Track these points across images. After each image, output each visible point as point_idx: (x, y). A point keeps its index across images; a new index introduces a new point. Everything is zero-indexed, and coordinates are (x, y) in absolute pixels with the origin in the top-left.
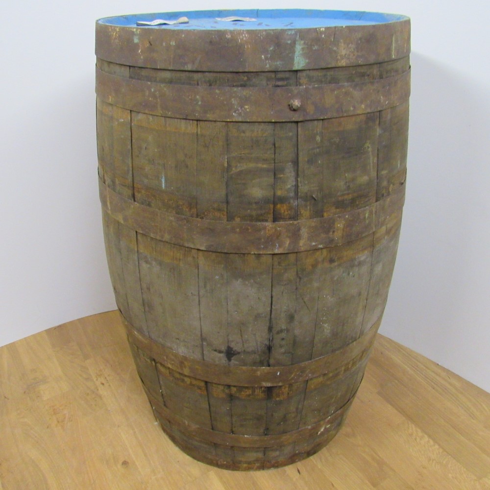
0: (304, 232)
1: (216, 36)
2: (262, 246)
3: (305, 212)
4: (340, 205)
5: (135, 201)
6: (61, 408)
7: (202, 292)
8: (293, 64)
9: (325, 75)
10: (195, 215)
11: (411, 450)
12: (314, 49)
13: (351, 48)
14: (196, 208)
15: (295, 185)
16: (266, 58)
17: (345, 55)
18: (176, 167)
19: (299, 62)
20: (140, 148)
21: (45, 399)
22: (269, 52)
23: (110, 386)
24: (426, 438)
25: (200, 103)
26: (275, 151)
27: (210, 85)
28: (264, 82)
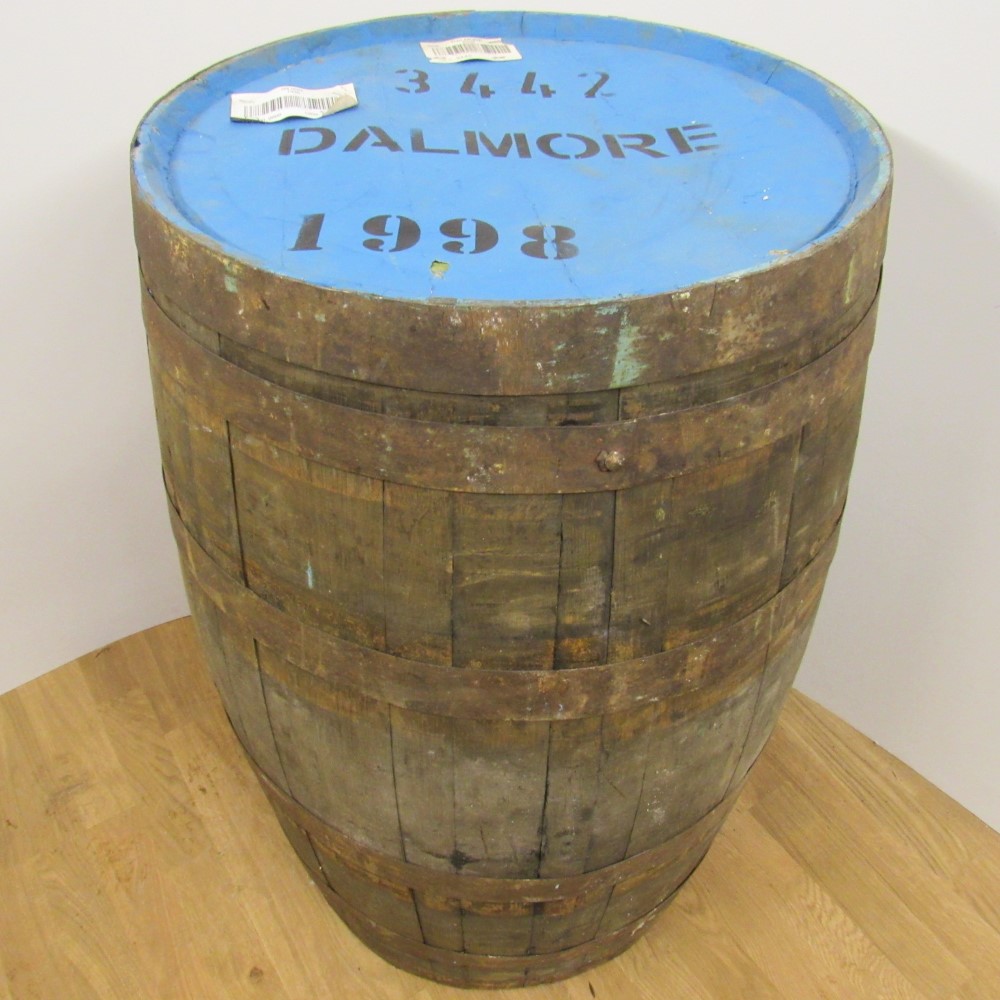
0: (621, 683)
1: (426, 319)
2: (529, 709)
3: (624, 650)
4: (702, 623)
5: (247, 585)
6: (122, 848)
7: (400, 769)
8: (610, 377)
9: (684, 389)
10: (382, 647)
11: (810, 943)
12: (662, 339)
13: (749, 322)
14: (385, 636)
15: (604, 605)
16: (547, 368)
17: (736, 339)
18: (337, 557)
19: (625, 369)
20: (254, 500)
21: (89, 826)
22: (555, 355)
23: (217, 794)
24: (840, 915)
25: (389, 449)
26: (562, 546)
27: (413, 416)
28: (541, 415)
